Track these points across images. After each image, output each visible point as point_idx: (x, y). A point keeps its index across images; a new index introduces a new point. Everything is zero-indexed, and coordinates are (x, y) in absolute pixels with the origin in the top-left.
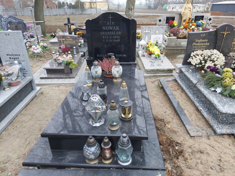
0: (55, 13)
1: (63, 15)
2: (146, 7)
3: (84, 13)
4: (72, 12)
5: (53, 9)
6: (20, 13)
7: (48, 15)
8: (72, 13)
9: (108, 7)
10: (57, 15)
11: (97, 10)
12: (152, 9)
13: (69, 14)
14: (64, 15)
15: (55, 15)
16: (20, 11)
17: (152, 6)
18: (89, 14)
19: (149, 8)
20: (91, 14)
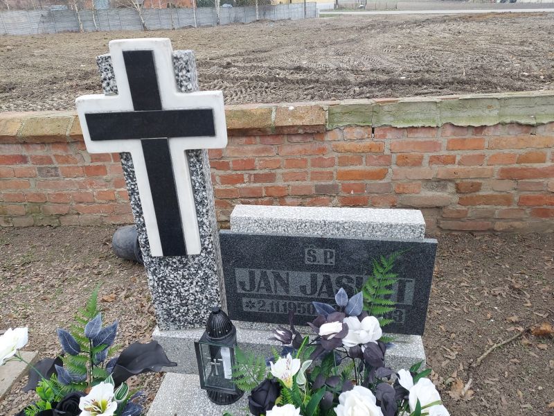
0: (186, 22)
1: (207, 26)
3: (268, 17)
4: (233, 15)
5: (181, 11)
6: (89, 23)
7: (166, 27)
8: (233, 19)
10: (190, 27)
11: (305, 8)
13: (226, 22)
14: (211, 26)
15: (184, 28)
16: (90, 18)
18: (282, 20)
20: (290, 19)
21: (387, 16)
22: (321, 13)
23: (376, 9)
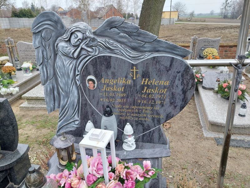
2: (221, 17)
9: (178, 17)
11: (170, 20)
12: (229, 18)
17: (229, 15)
19: (225, 17)
20: (163, 25)
21: (206, 25)
22: (176, 22)
23: (196, 22)
